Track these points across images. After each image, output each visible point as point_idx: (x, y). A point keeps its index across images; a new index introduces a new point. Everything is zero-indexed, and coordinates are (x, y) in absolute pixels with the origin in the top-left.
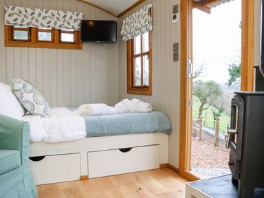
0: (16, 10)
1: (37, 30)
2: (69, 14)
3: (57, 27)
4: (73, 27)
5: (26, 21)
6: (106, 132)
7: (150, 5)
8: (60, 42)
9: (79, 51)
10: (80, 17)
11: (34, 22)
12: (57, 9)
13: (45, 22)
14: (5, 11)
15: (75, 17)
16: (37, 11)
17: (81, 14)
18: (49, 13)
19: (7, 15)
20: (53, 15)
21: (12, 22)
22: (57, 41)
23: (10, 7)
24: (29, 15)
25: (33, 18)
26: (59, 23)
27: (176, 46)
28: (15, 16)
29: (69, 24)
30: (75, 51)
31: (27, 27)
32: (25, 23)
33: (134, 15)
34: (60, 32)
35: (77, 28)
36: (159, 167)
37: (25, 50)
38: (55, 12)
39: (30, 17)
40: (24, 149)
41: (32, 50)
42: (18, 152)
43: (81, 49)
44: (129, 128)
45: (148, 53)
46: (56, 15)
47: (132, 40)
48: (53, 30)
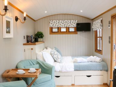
0: (53, 22)
1: (60, 28)
2: (72, 21)
3: (68, 26)
4: (74, 26)
5: (57, 25)
6: (81, 69)
7: (102, 19)
8: (69, 32)
9: (76, 35)
10: (76, 22)
11: (59, 25)
12: (68, 20)
13: (63, 25)
14: (50, 22)
15: (74, 22)
16: (61, 21)
17: (77, 20)
18: (65, 22)
19: (50, 24)
20: (66, 22)
21: (52, 26)
22: (68, 31)
23: (51, 21)
24: (57, 23)
25: (59, 24)
26: (68, 25)
27: (109, 37)
28: (53, 24)
29: (72, 25)
30: (75, 35)
31: (57, 27)
32: (56, 26)
33: (96, 21)
34: (69, 28)
35: (75, 26)
36: (102, 84)
37: (56, 35)
38: (67, 21)
39: (58, 24)
40: (52, 74)
41: (59, 35)
42: (51, 75)
43: (77, 34)
44: (90, 69)
45: (101, 37)
46: (67, 22)
47: (97, 31)
48: (66, 28)
